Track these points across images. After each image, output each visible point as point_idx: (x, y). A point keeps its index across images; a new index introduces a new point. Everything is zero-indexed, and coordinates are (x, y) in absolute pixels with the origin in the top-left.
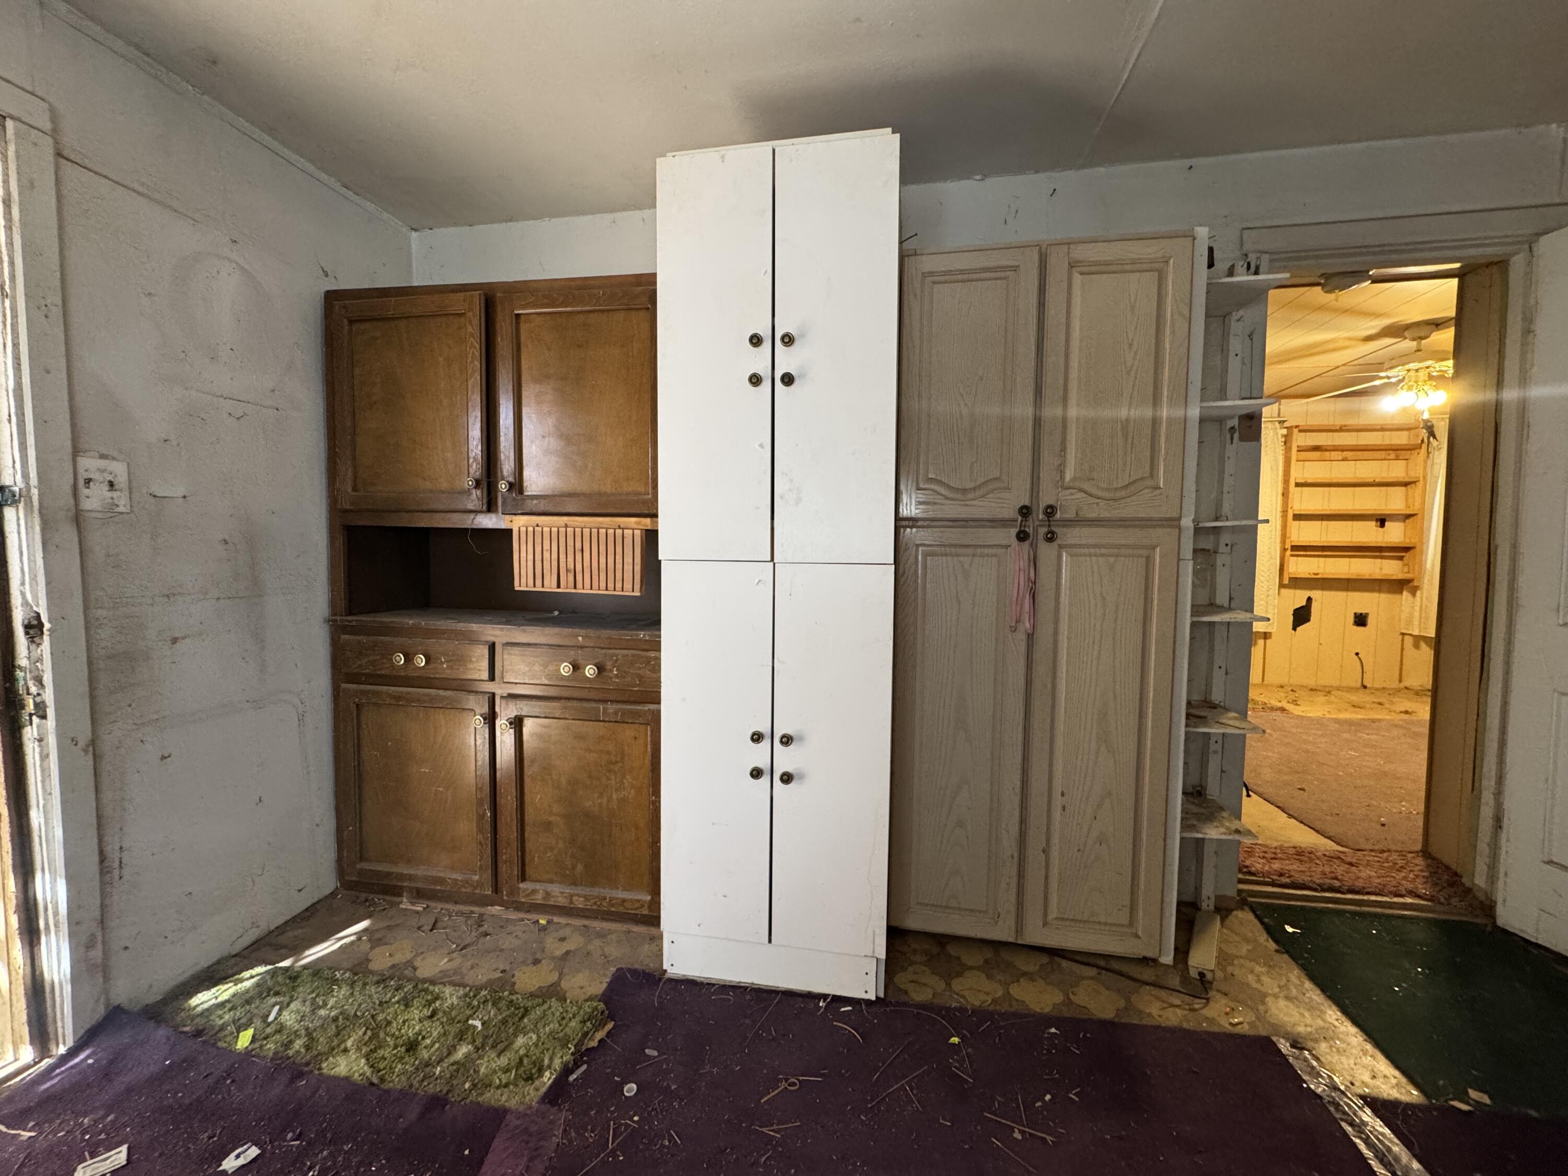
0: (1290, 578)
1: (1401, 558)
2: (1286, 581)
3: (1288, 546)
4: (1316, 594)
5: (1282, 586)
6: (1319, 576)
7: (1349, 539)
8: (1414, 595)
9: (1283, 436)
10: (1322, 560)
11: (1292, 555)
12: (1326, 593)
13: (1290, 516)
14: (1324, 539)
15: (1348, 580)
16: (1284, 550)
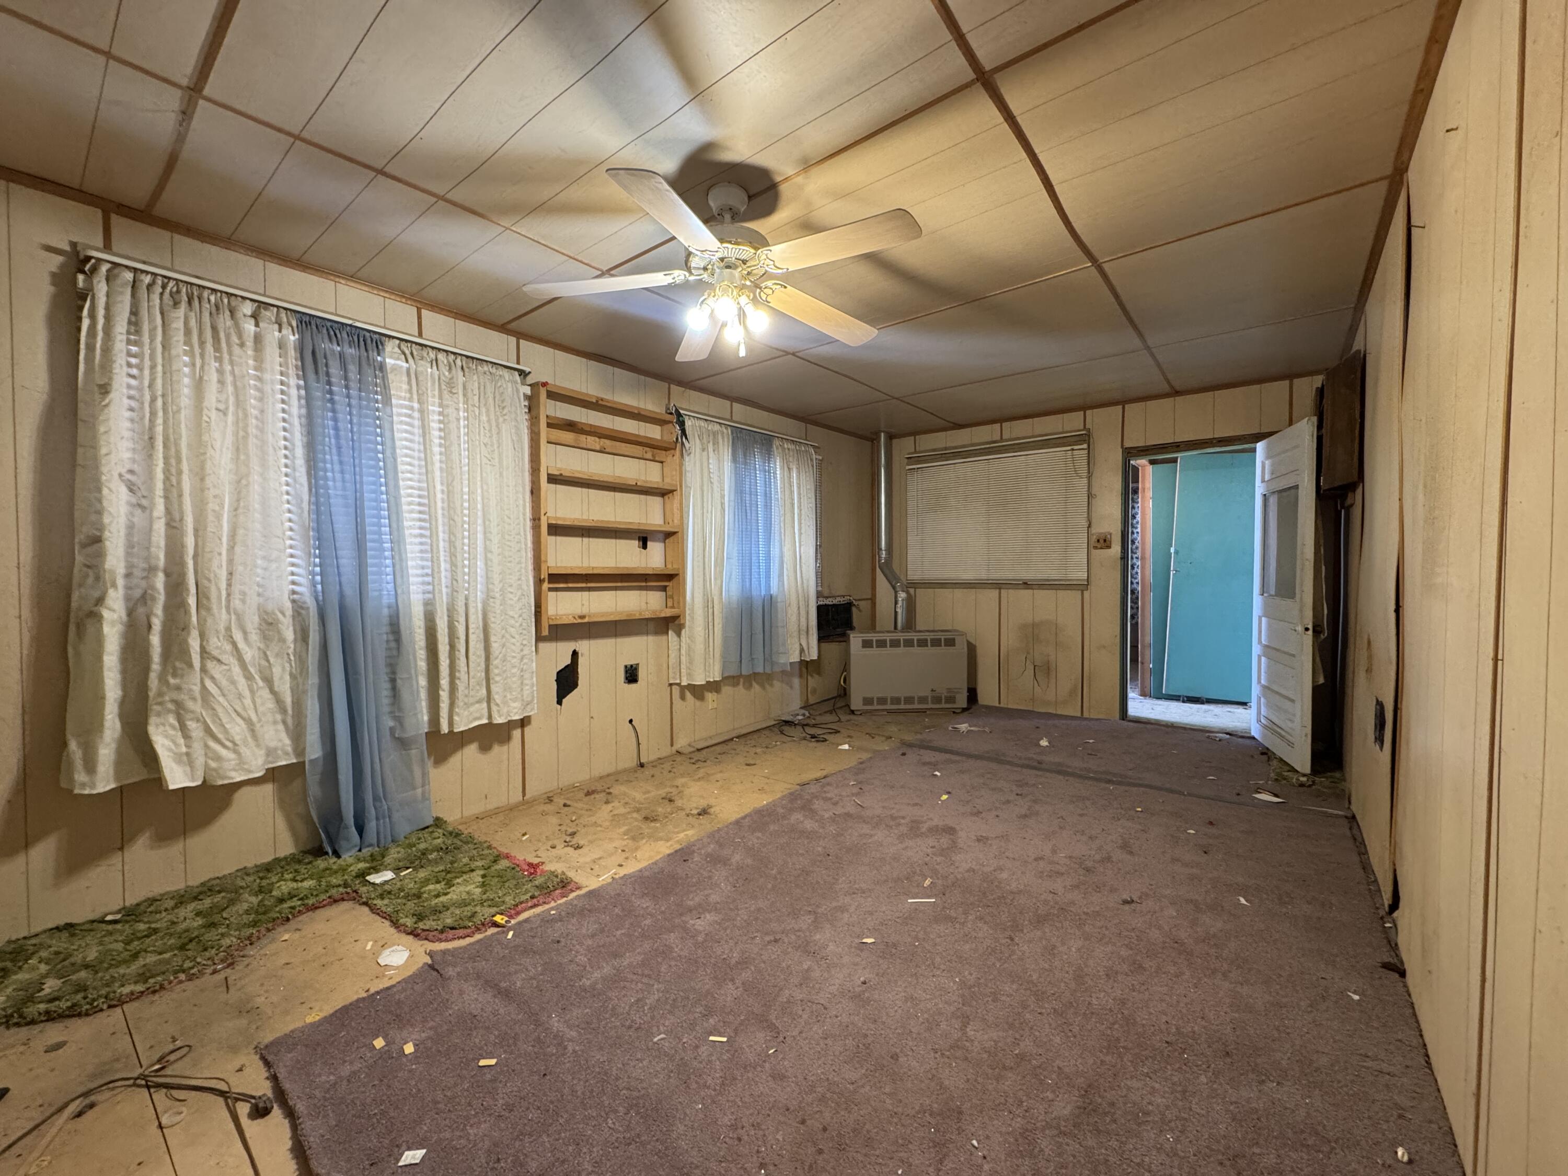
0: (550, 626)
1: (664, 589)
2: (545, 632)
3: (544, 575)
4: (583, 646)
5: (539, 638)
6: (586, 620)
7: (613, 565)
8: (679, 635)
9: (527, 397)
10: (586, 594)
11: (550, 589)
12: (593, 642)
13: (544, 529)
14: (585, 564)
15: (616, 622)
16: (539, 582)
